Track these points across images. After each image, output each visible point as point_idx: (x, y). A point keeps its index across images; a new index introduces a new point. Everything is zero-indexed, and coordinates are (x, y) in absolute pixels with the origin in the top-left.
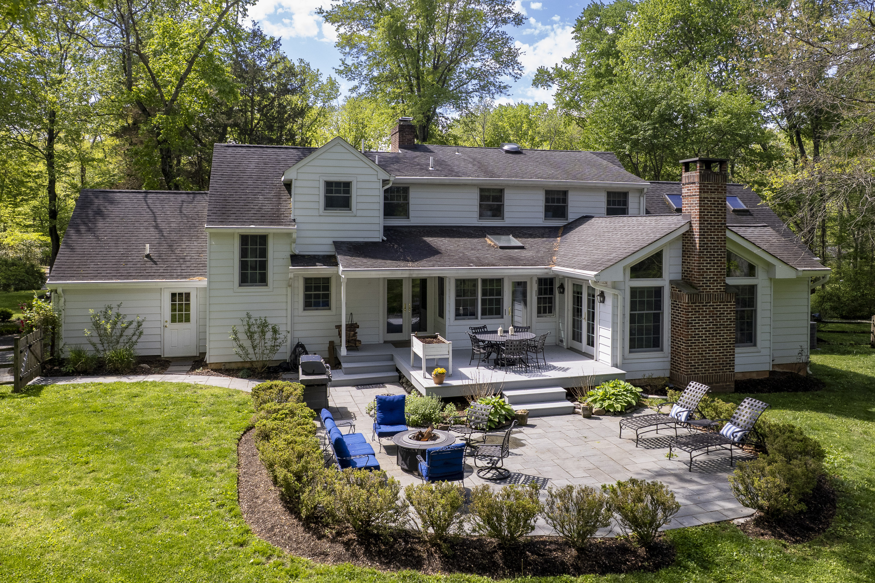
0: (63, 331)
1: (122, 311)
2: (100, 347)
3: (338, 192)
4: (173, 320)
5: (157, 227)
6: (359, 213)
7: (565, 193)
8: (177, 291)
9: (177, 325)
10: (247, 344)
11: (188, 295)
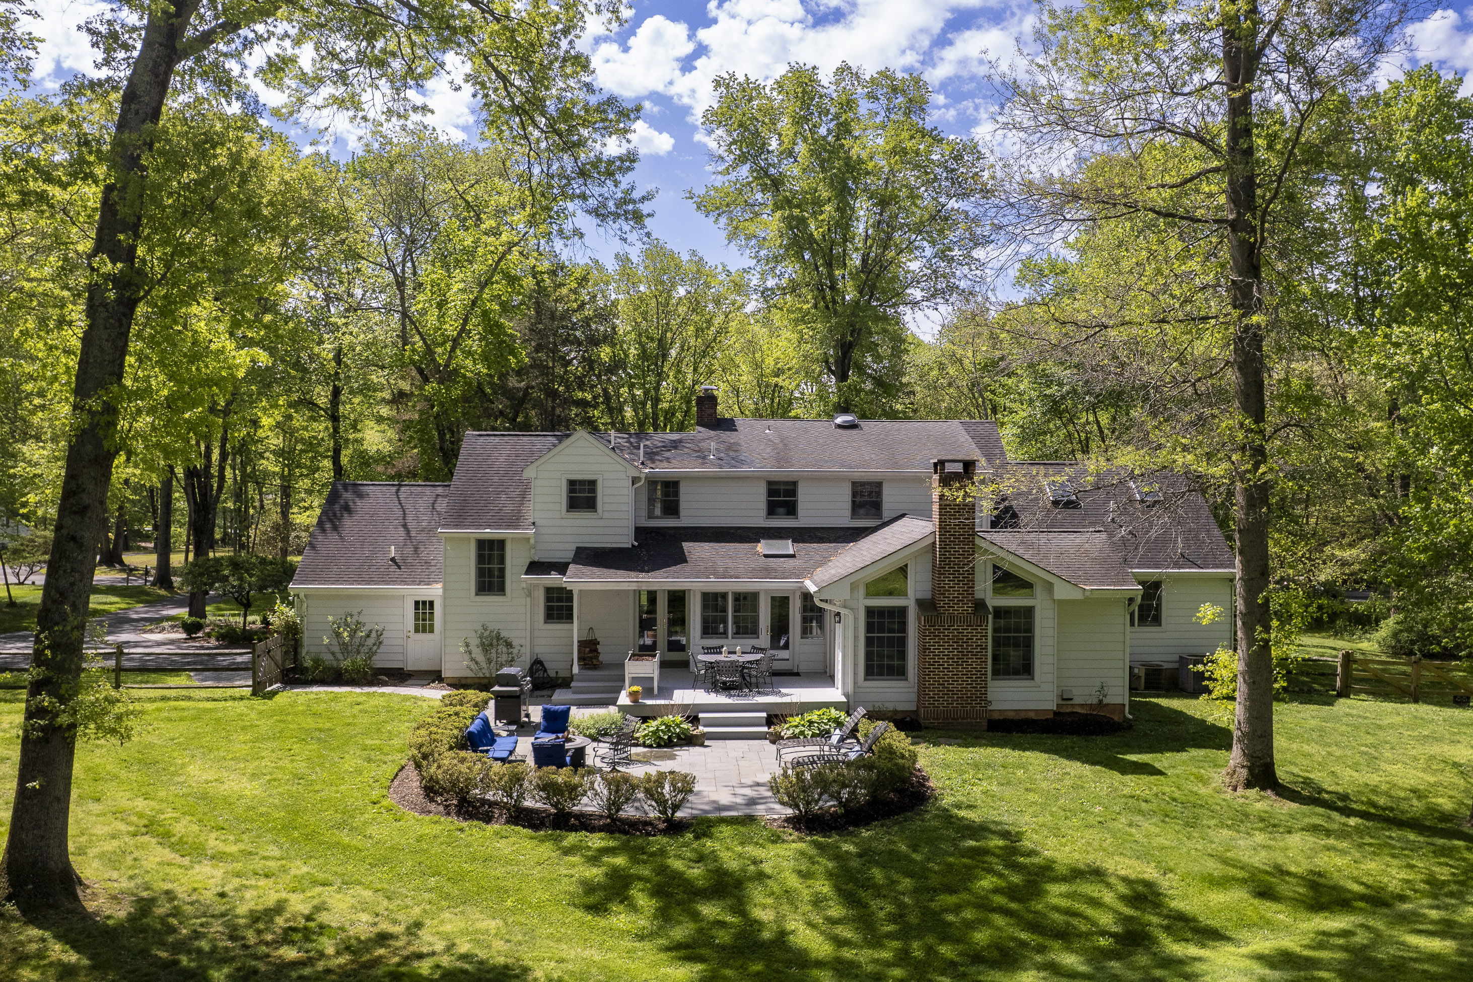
0: (306, 639)
1: (362, 619)
2: (340, 656)
3: (583, 491)
4: (417, 630)
5: (405, 526)
6: (606, 515)
7: (879, 485)
8: (421, 599)
9: (421, 636)
10: (480, 658)
11: (431, 603)
